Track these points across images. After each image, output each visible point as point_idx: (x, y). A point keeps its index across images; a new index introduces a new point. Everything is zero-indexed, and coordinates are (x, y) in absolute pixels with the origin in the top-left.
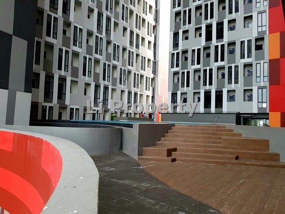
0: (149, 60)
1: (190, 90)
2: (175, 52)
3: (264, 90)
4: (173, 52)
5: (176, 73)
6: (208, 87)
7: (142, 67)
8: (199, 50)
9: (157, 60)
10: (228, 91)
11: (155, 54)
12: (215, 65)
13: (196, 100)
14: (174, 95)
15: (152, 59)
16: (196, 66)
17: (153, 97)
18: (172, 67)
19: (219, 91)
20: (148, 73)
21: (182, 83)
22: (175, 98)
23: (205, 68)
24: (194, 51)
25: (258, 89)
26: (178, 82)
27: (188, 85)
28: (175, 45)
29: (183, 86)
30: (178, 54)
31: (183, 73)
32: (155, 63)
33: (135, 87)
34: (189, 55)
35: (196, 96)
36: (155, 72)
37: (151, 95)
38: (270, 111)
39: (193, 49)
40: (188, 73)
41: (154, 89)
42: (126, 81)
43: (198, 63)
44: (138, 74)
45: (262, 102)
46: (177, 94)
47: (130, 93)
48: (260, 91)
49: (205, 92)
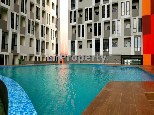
0: (53, 17)
1: (84, 39)
2: (73, 11)
3: (139, 38)
4: (71, 11)
5: (74, 27)
6: (98, 37)
7: (47, 21)
8: (91, 9)
9: (59, 18)
10: (113, 39)
11: (57, 13)
12: (102, 21)
13: (89, 46)
14: (73, 43)
15: (55, 17)
16: (89, 21)
17: (57, 45)
18: (71, 22)
19: (106, 39)
20: (52, 26)
21: (78, 34)
22: (74, 45)
23: (95, 23)
24: (87, 10)
25: (135, 37)
26: (76, 33)
27: (83, 36)
28: (72, 5)
29: (79, 36)
30: (75, 12)
31: (79, 26)
32: (58, 20)
33: (42, 36)
34: (84, 13)
35: (89, 44)
36: (57, 26)
37: (55, 44)
38: (143, 54)
39: (86, 8)
40: (83, 26)
41: (57, 39)
42: (34, 31)
43: (90, 19)
44: (44, 27)
45: (138, 47)
46: (75, 42)
47: (38, 41)
48: (136, 39)
49: (96, 41)
